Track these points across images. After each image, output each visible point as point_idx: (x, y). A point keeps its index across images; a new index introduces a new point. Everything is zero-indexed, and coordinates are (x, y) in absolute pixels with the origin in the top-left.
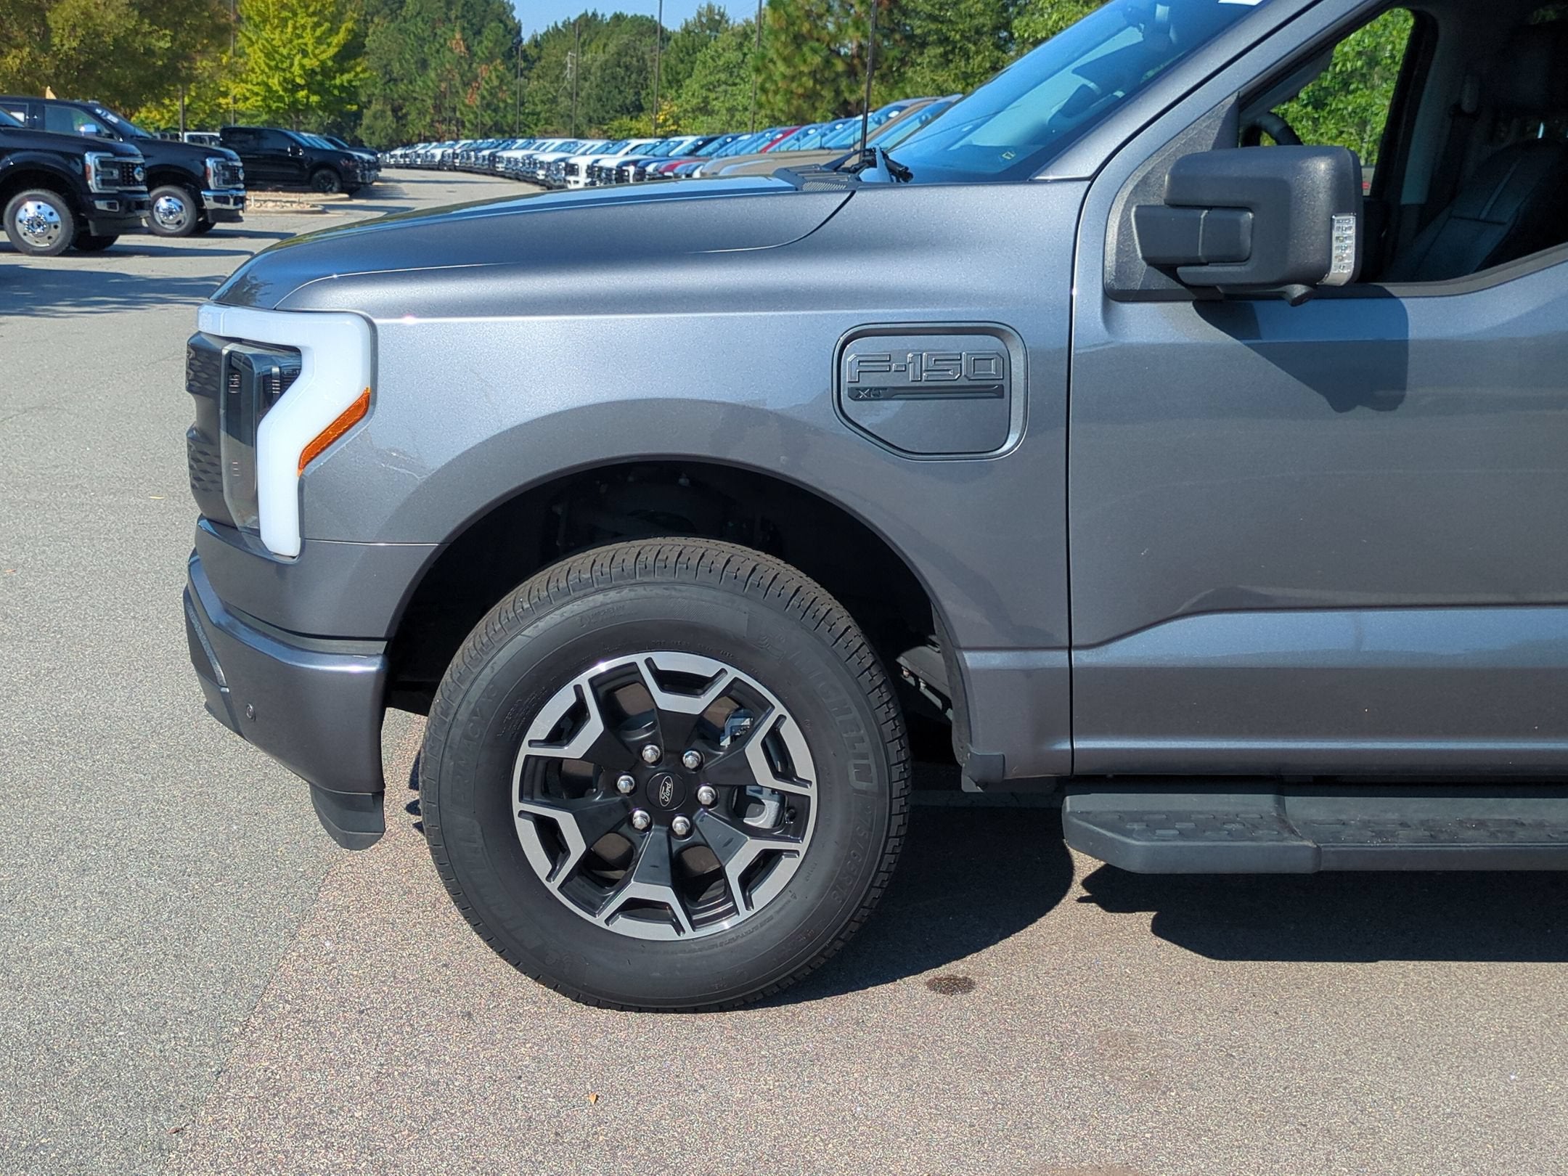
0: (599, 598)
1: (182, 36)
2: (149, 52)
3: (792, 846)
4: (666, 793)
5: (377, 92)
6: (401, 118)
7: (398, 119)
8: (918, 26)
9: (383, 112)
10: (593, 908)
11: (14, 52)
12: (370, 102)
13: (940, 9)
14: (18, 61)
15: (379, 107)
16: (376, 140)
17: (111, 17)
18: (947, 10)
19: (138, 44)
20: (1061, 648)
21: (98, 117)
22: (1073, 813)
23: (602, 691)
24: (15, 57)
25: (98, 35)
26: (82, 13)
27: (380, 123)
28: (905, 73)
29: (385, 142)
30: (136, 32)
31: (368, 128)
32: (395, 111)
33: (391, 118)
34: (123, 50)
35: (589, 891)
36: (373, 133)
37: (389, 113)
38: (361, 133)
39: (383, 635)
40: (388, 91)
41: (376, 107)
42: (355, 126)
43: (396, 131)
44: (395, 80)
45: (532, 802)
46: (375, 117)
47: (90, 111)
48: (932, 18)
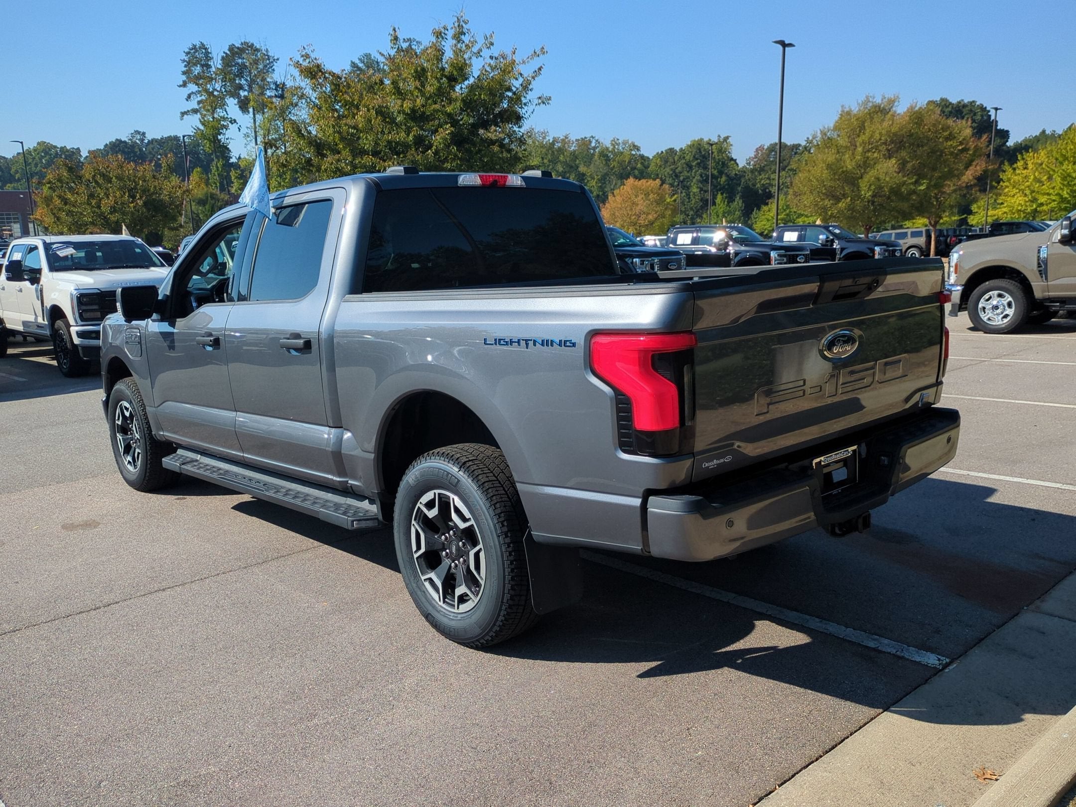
25: (881, 188)
26: (875, 178)
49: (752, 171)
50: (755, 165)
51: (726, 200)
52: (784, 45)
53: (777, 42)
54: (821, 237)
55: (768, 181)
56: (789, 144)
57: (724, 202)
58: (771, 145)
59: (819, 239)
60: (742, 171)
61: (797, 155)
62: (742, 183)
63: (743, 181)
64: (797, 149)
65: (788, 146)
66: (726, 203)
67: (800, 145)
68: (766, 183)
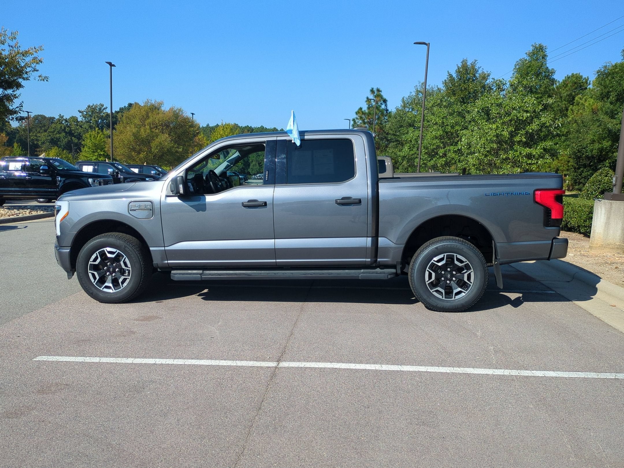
0: (98, 240)
1: (185, 148)
2: (177, 152)
3: (128, 277)
4: (111, 270)
5: (254, 159)
6: (261, 166)
7: (260, 166)
8: (389, 137)
9: (256, 164)
10: (101, 287)
11: (142, 153)
12: (252, 162)
13: (395, 132)
14: (143, 155)
15: (255, 163)
16: (253, 172)
17: (166, 144)
18: (397, 133)
19: (173, 150)
20: (163, 247)
21: (156, 169)
22: (172, 273)
23: (100, 254)
24: (142, 154)
25: (163, 148)
26: (159, 143)
27: (255, 167)
28: (387, 150)
29: (256, 172)
30: (173, 147)
31: (251, 169)
32: (259, 164)
33: (258, 166)
34: (169, 151)
35: (100, 285)
36: (253, 170)
37: (258, 164)
38: (250, 170)
39: (70, 246)
40: (257, 159)
41: (254, 163)
42: (248, 168)
43: (259, 169)
44: (259, 156)
45: (91, 271)
46: (253, 166)
47: (154, 168)
48: (394, 135)
49: (24, 130)
50: (26, 127)
51: (21, 147)
52: (111, 65)
53: (107, 63)
54: (109, 170)
55: (35, 138)
56: (47, 117)
57: (20, 148)
58: (35, 115)
59: (108, 172)
60: (16, 130)
61: (53, 124)
62: (17, 137)
63: (17, 136)
64: (53, 120)
65: (47, 118)
66: (21, 149)
67: (54, 118)
68: (35, 139)
